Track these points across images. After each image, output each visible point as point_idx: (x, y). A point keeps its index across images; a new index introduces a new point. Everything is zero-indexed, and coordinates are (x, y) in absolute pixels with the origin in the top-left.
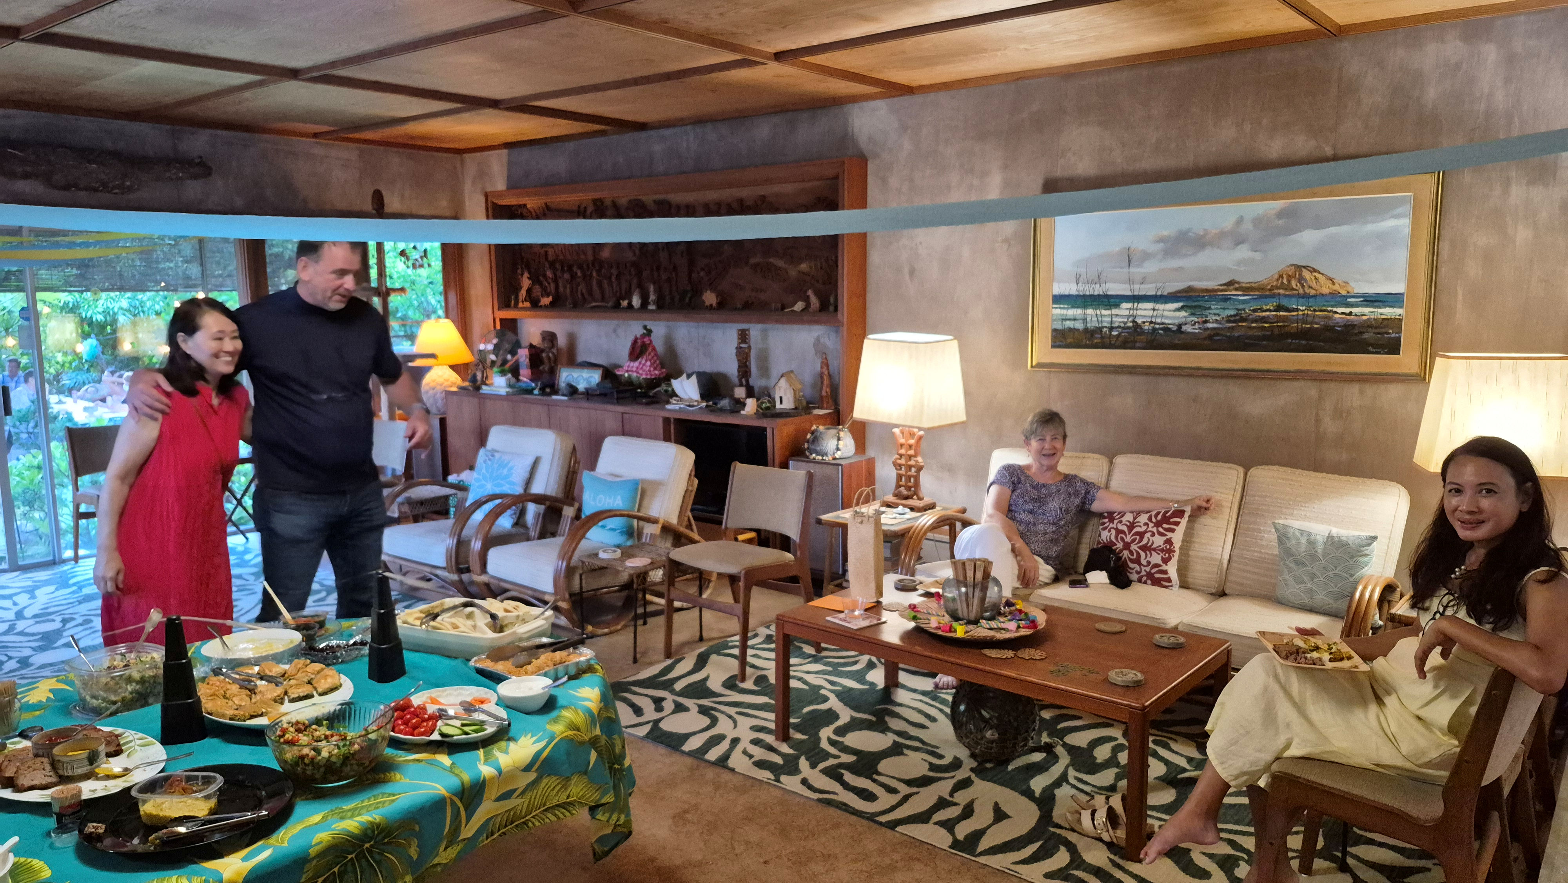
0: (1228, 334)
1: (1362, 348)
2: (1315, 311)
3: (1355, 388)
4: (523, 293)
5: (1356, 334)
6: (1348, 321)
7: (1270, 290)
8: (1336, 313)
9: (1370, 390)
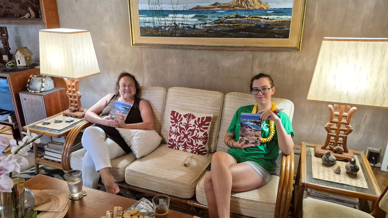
0: (215, 30)
1: (272, 35)
2: (252, 17)
3: (268, 54)
5: (270, 29)
6: (267, 22)
7: (233, 7)
8: (262, 18)
9: (275, 55)
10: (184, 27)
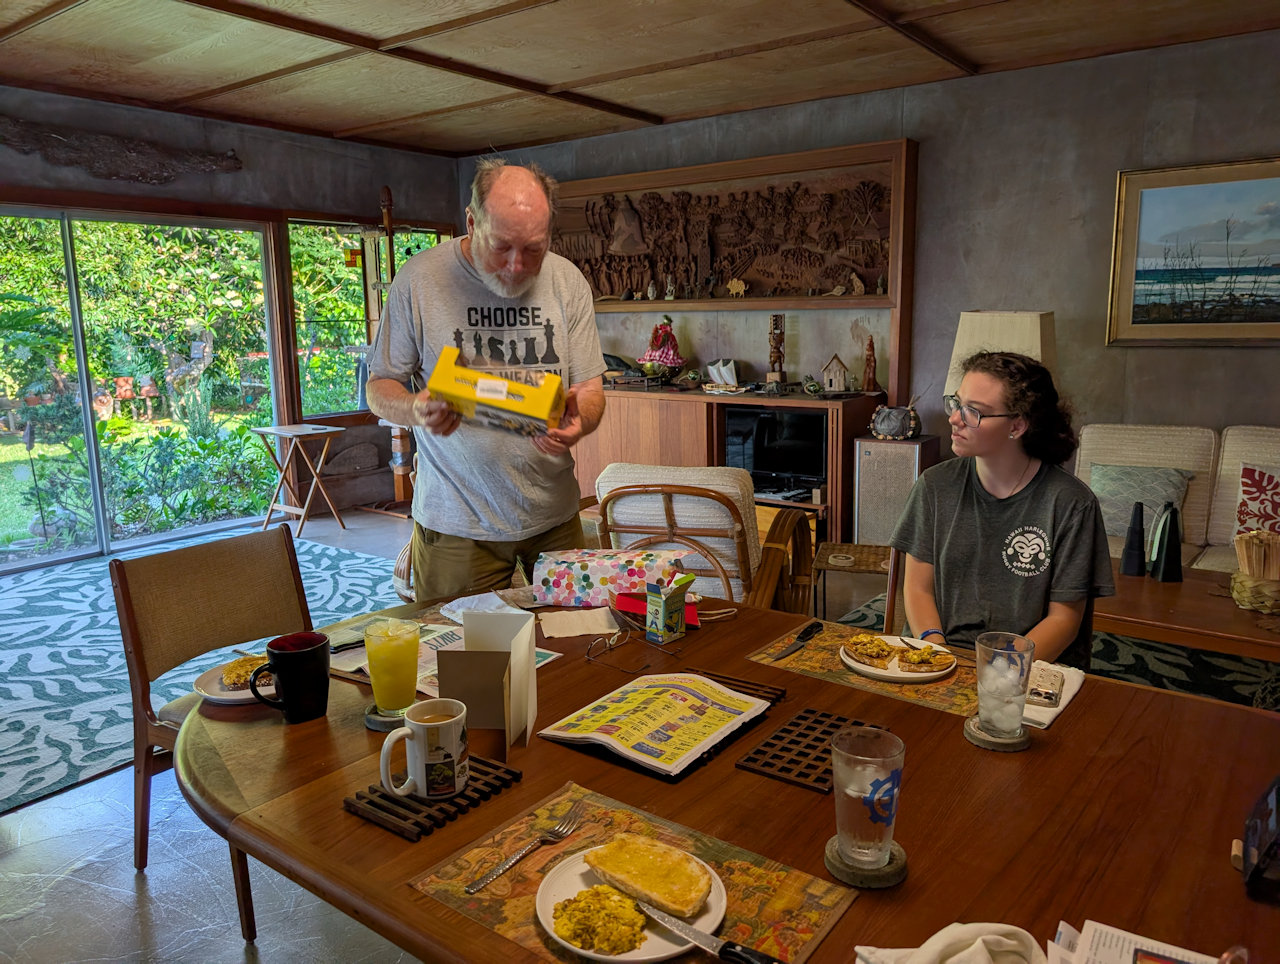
10: (1254, 302)
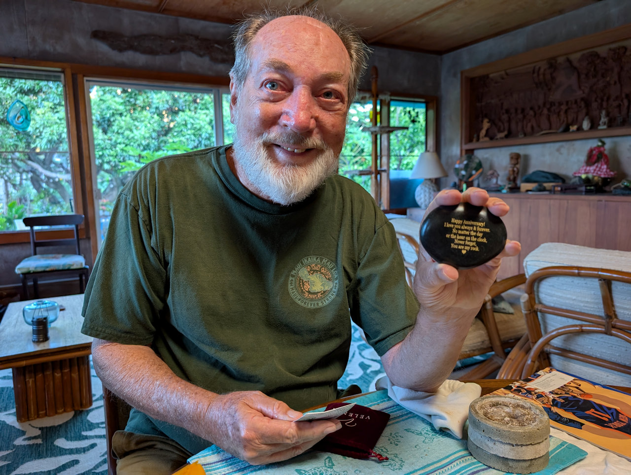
4: (483, 132)
